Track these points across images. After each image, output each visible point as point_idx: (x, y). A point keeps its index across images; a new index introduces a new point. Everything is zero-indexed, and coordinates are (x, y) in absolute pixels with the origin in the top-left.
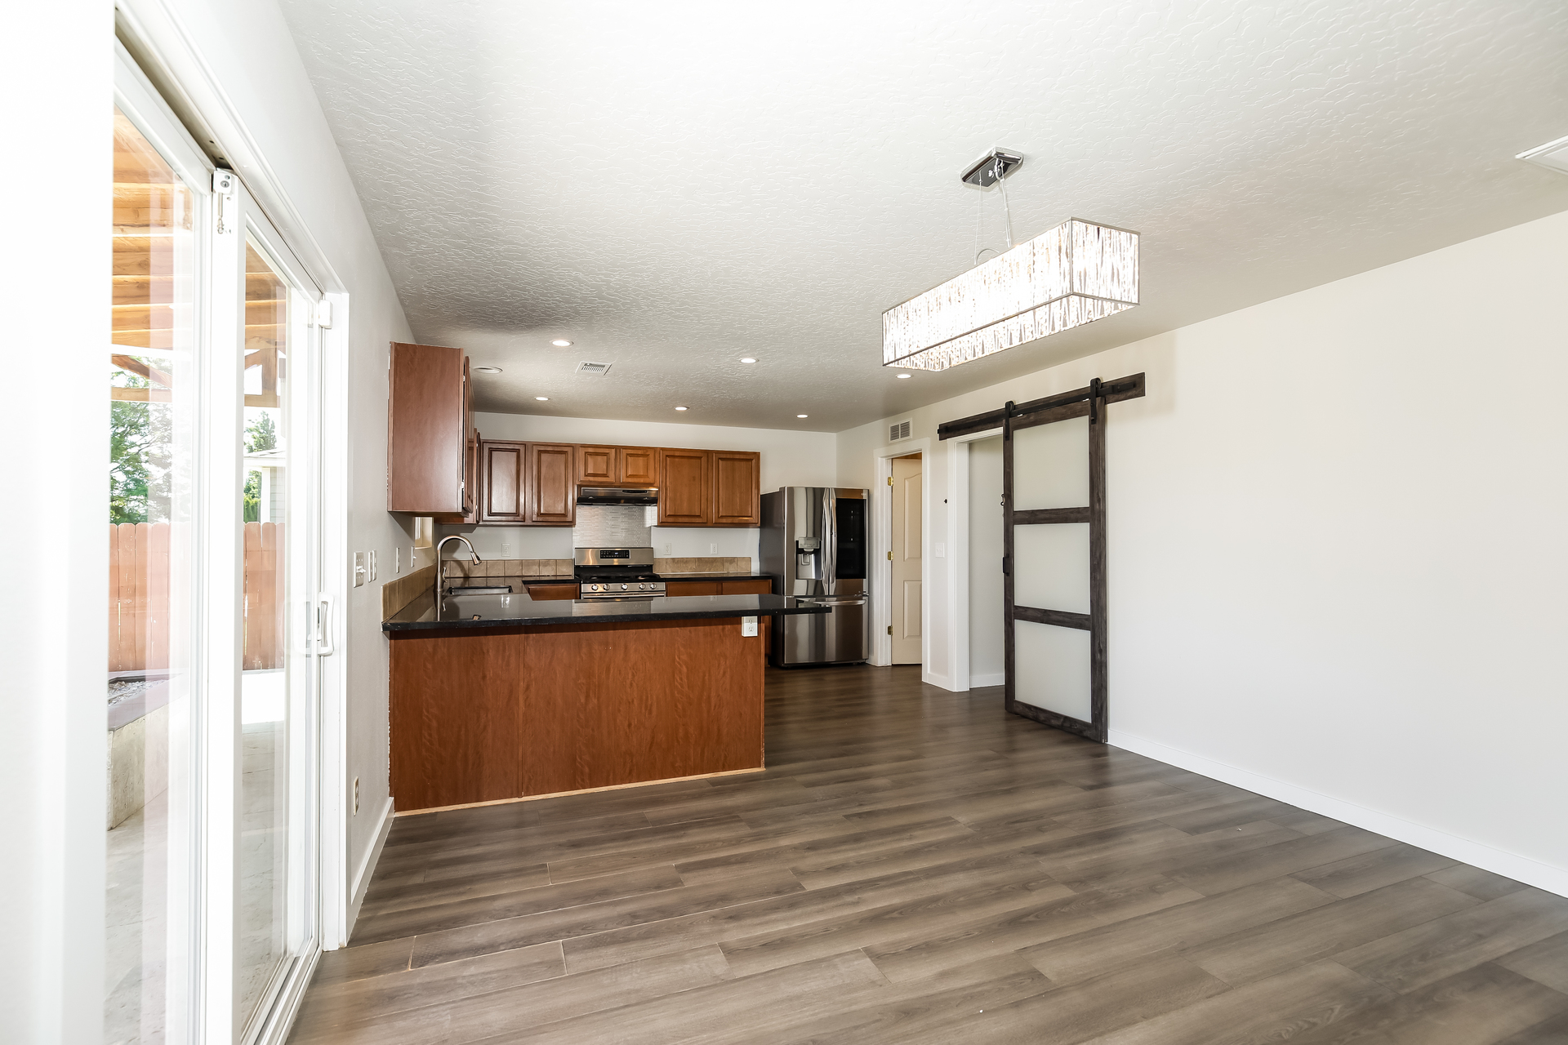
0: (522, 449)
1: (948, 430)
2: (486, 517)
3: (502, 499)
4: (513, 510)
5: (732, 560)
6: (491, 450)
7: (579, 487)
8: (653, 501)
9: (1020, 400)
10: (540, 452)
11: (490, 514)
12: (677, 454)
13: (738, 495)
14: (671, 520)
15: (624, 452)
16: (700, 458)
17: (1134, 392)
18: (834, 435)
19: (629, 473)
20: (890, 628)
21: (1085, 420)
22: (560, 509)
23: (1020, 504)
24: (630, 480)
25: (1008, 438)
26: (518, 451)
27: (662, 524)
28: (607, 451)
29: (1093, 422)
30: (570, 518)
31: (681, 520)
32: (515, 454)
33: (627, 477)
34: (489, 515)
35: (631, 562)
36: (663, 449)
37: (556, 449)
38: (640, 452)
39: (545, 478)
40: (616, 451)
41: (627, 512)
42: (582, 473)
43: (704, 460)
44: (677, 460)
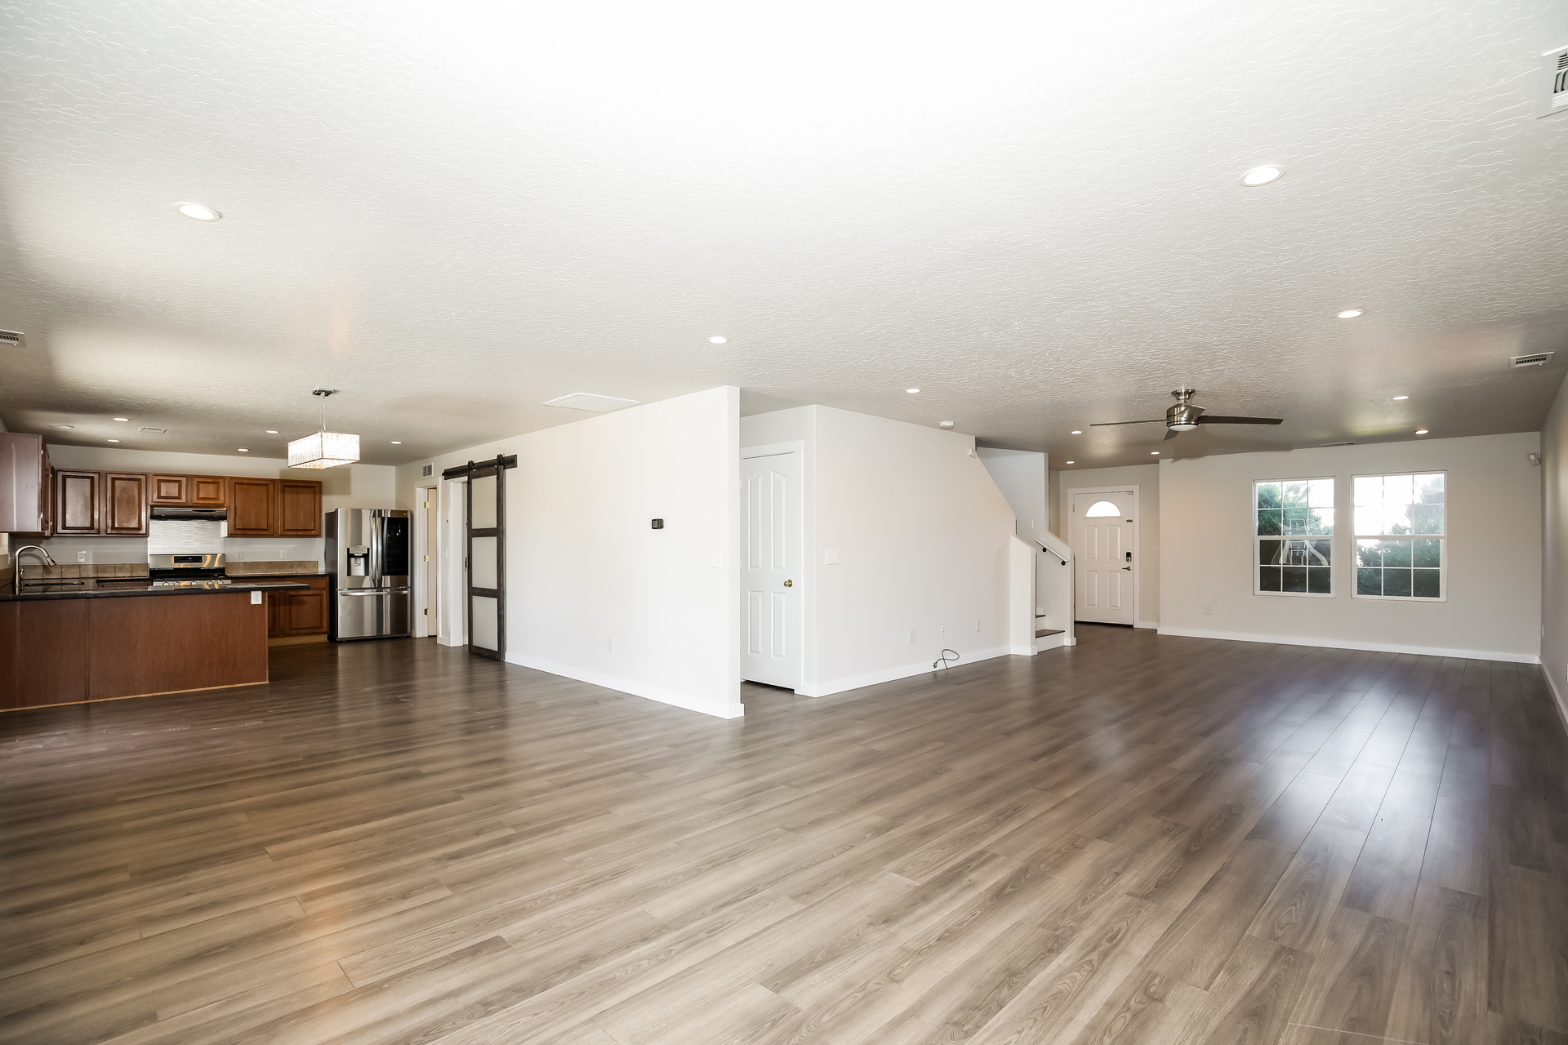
0: (96, 476)
1: (449, 474)
2: (60, 530)
3: (75, 514)
4: (88, 524)
5: (301, 564)
6: (64, 478)
7: (152, 507)
8: (223, 518)
9: (476, 461)
10: (113, 480)
11: (64, 527)
12: (245, 482)
13: (302, 513)
14: (239, 532)
15: (196, 480)
16: (267, 485)
17: (512, 465)
18: (394, 467)
19: (201, 496)
20: (426, 610)
21: (494, 477)
22: (134, 524)
23: (475, 526)
24: (201, 502)
25: (469, 483)
26: (92, 479)
27: (230, 535)
28: (179, 479)
29: (498, 479)
30: (143, 531)
31: (249, 532)
32: (89, 480)
33: (198, 499)
34: (63, 529)
35: (205, 565)
36: (232, 478)
37: (130, 477)
38: (210, 480)
39: (118, 499)
40: (187, 480)
41: (199, 526)
42: (155, 496)
43: (271, 486)
44: (245, 486)
